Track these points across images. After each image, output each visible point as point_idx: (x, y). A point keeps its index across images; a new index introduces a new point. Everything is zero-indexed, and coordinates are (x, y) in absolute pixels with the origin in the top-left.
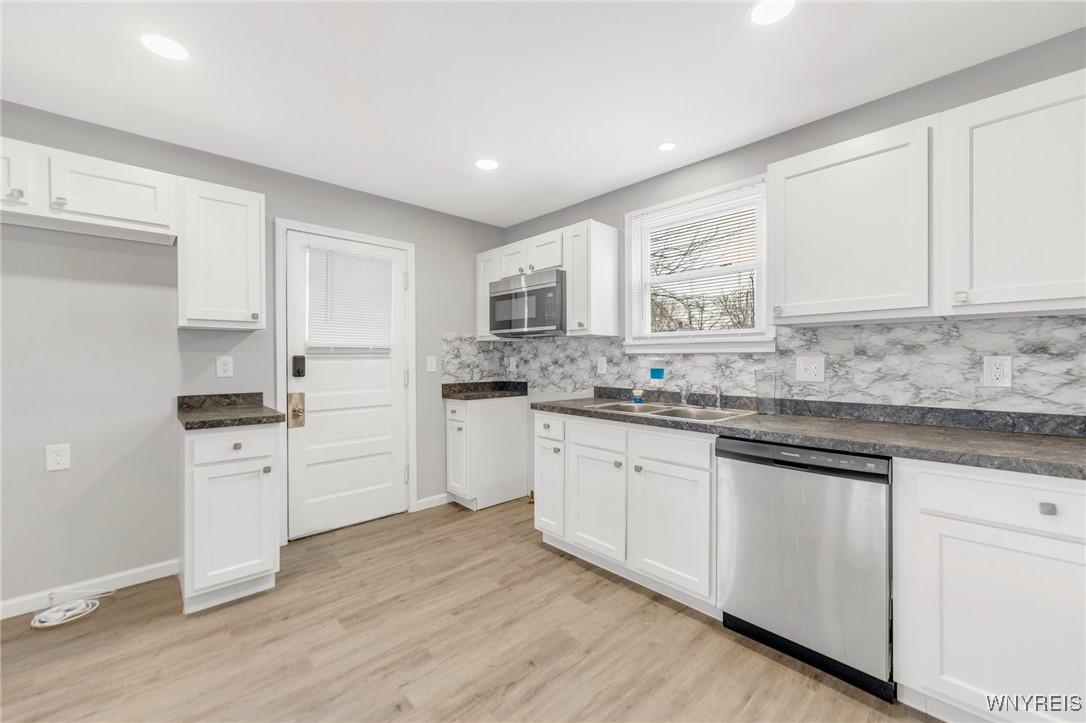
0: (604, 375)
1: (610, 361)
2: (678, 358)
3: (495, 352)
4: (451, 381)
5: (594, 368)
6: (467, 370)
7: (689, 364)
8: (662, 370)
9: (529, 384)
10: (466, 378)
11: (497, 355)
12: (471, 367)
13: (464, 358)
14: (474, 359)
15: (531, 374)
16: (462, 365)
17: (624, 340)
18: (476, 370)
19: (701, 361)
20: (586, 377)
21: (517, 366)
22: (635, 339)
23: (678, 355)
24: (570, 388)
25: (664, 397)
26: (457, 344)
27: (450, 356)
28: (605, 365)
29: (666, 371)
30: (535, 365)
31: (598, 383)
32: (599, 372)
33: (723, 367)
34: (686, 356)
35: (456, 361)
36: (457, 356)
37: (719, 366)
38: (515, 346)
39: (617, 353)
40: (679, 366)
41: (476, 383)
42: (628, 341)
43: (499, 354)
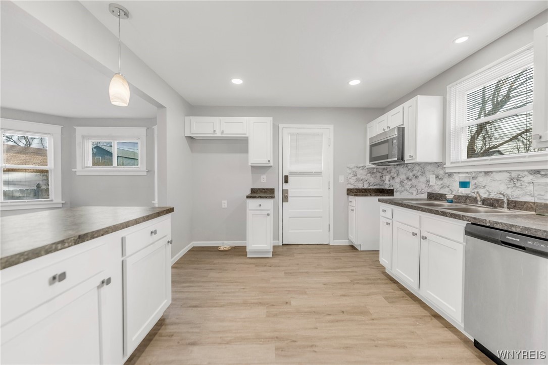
0: (433, 186)
1: (437, 177)
2: (481, 174)
3: (378, 173)
4: (351, 187)
5: (428, 181)
6: (361, 182)
7: (488, 178)
9: (395, 190)
10: (360, 186)
11: (378, 175)
12: (363, 181)
13: (359, 176)
14: (364, 177)
15: (396, 185)
16: (357, 180)
17: (445, 164)
18: (366, 182)
19: (497, 176)
20: (423, 187)
21: (389, 181)
22: (452, 163)
23: (481, 172)
24: (415, 192)
25: (470, 200)
26: (355, 169)
27: (351, 175)
28: (434, 180)
29: (472, 182)
30: (397, 180)
31: (430, 190)
32: (431, 184)
33: (515, 180)
34: (486, 173)
35: (355, 178)
36: (355, 175)
37: (512, 179)
38: (388, 170)
39: (441, 172)
40: (481, 180)
41: (366, 189)
42: (448, 165)
43: (381, 174)
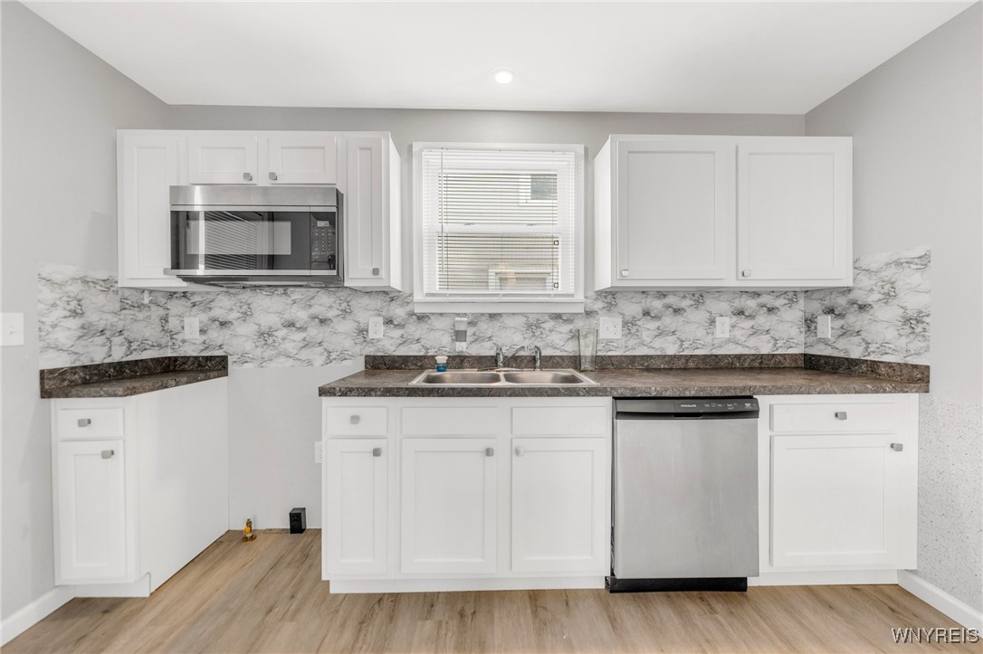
0: (379, 340)
1: (389, 322)
2: (484, 318)
3: (154, 308)
4: (61, 361)
5: (363, 332)
6: (101, 340)
7: (496, 324)
8: (466, 332)
9: (230, 360)
10: (97, 354)
11: (157, 313)
12: (108, 333)
13: (92, 317)
14: (112, 319)
15: (237, 341)
16: (87, 331)
17: (411, 295)
18: (117, 340)
19: (509, 322)
20: (348, 343)
21: (202, 331)
22: (428, 295)
23: (482, 314)
24: (319, 360)
25: (469, 362)
26: (75, 289)
27: (59, 313)
28: (382, 328)
29: (470, 331)
30: (246, 330)
31: (371, 351)
32: (371, 335)
33: (533, 326)
34: (492, 316)
35: (74, 323)
36: (74, 314)
37: (529, 326)
38: (196, 299)
39: (399, 312)
40: (484, 327)
41: (119, 363)
42: (417, 297)
43: (162, 312)
